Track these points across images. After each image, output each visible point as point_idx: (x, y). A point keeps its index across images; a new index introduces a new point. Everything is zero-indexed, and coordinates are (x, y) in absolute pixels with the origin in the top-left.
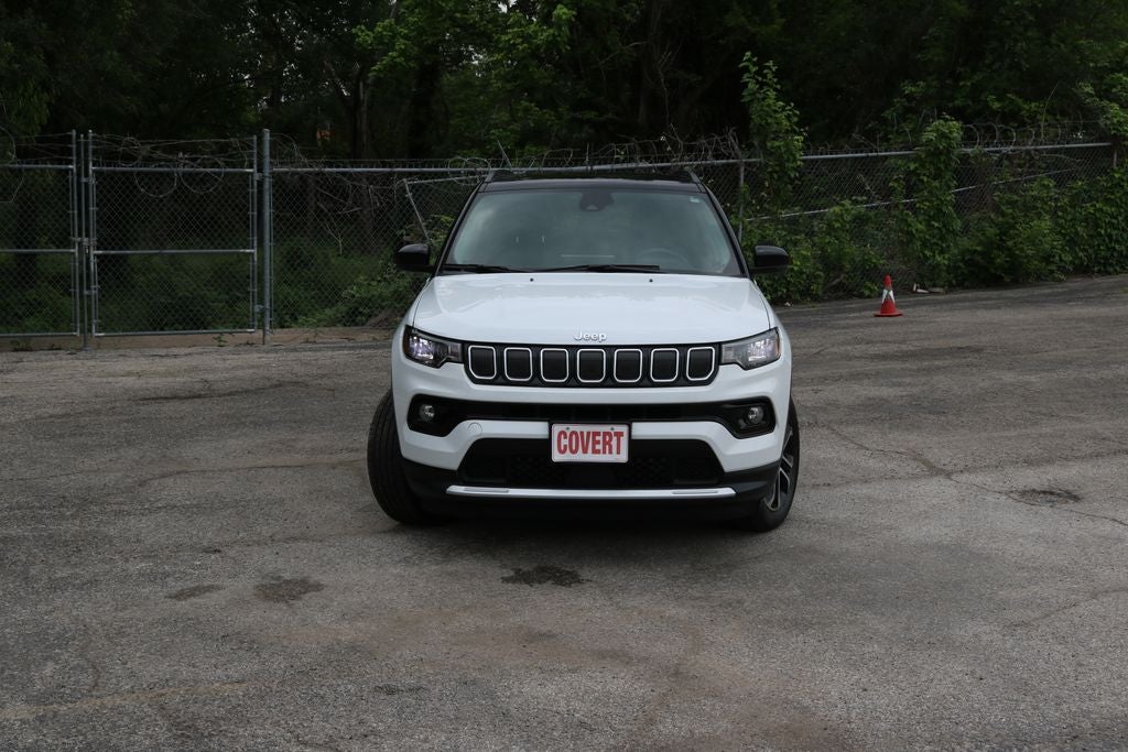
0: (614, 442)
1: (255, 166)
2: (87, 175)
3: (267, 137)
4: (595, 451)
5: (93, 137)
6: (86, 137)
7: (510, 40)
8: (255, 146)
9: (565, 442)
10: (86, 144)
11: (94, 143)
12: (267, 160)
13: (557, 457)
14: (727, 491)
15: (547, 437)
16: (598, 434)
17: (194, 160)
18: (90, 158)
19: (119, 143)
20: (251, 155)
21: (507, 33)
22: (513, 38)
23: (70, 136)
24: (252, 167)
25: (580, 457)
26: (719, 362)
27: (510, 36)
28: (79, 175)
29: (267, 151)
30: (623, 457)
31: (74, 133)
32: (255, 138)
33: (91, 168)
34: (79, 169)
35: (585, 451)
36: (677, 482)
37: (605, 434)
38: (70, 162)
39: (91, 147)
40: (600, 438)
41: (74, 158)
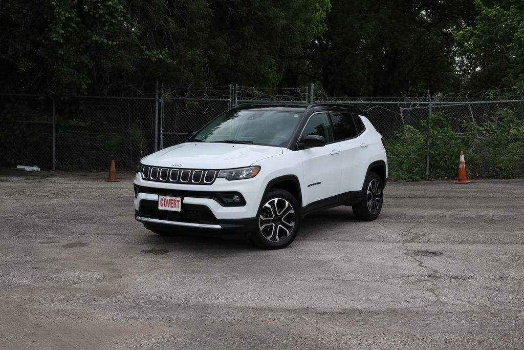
0: (177, 204)
1: (307, 100)
2: (235, 103)
3: (312, 87)
4: (172, 207)
5: (238, 87)
6: (235, 87)
7: (518, 35)
8: (307, 92)
9: (163, 202)
10: (235, 90)
11: (238, 90)
12: (312, 97)
13: (160, 208)
14: (219, 227)
15: (157, 200)
16: (172, 200)
17: (280, 97)
18: (236, 96)
19: (246, 89)
20: (305, 95)
21: (517, 32)
22: (520, 34)
23: (229, 87)
24: (305, 100)
25: (167, 208)
26: (216, 177)
27: (518, 33)
28: (232, 103)
29: (312, 93)
30: (179, 210)
31: (231, 85)
32: (307, 87)
33: (236, 100)
34: (232, 100)
35: (169, 206)
36: (201, 221)
37: (175, 200)
38: (229, 98)
39: (237, 91)
40: (173, 202)
41: (231, 96)
